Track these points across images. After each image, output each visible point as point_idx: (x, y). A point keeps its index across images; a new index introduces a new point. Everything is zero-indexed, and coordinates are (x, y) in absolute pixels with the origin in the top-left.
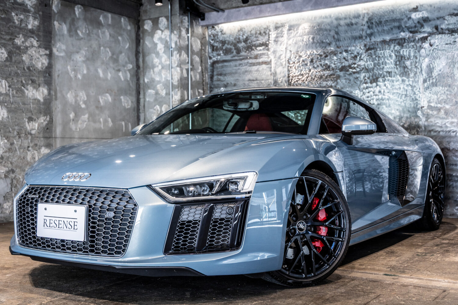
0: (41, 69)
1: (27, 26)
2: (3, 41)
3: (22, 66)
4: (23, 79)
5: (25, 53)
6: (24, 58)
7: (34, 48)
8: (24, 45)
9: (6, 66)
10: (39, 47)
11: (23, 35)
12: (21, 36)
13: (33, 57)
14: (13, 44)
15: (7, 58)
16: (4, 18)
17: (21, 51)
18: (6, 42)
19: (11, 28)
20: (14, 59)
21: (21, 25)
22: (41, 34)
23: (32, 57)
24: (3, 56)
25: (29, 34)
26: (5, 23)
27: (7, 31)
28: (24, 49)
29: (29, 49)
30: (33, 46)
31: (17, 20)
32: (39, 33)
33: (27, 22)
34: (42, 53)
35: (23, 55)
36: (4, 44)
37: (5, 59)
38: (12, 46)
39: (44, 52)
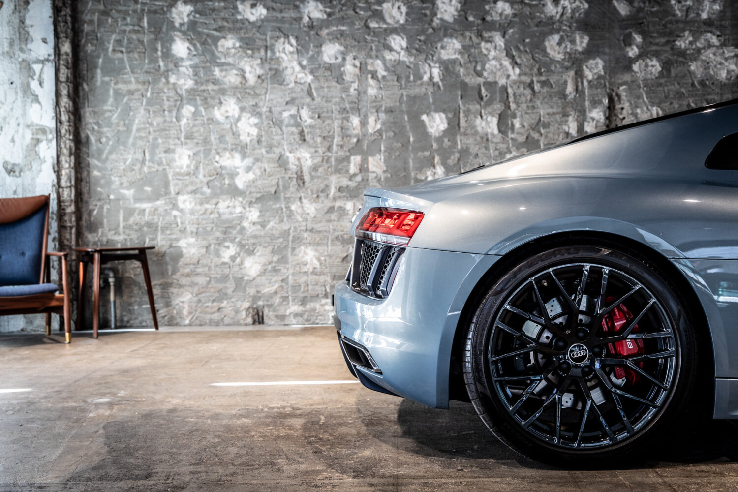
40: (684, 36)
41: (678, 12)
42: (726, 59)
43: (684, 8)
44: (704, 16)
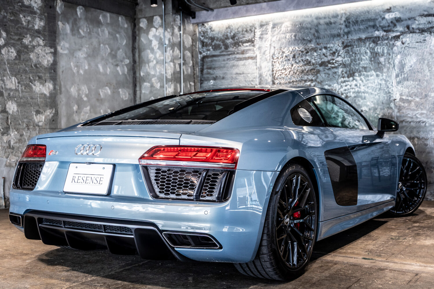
0: (47, 66)
1: (34, 26)
2: (12, 41)
3: (30, 64)
4: (31, 76)
5: (32, 51)
6: (31, 56)
7: (41, 47)
8: (32, 44)
9: (16, 64)
10: (45, 45)
11: (30, 35)
12: (28, 36)
13: (40, 55)
14: (21, 43)
15: (16, 57)
16: (13, 20)
17: (29, 50)
18: (15, 42)
19: (19, 29)
20: (22, 57)
21: (28, 25)
22: (46, 33)
23: (38, 55)
24: (12, 55)
25: (36, 34)
26: (14, 25)
27: (16, 32)
28: (31, 48)
29: (36, 47)
30: (39, 45)
31: (25, 21)
32: (45, 33)
33: (33, 23)
34: (47, 51)
35: (30, 54)
36: (14, 44)
37: (14, 58)
38: (20, 45)
39: (49, 50)
40: (27, 37)
41: (24, 23)
42: (47, 54)
43: (27, 21)
44: (36, 27)
